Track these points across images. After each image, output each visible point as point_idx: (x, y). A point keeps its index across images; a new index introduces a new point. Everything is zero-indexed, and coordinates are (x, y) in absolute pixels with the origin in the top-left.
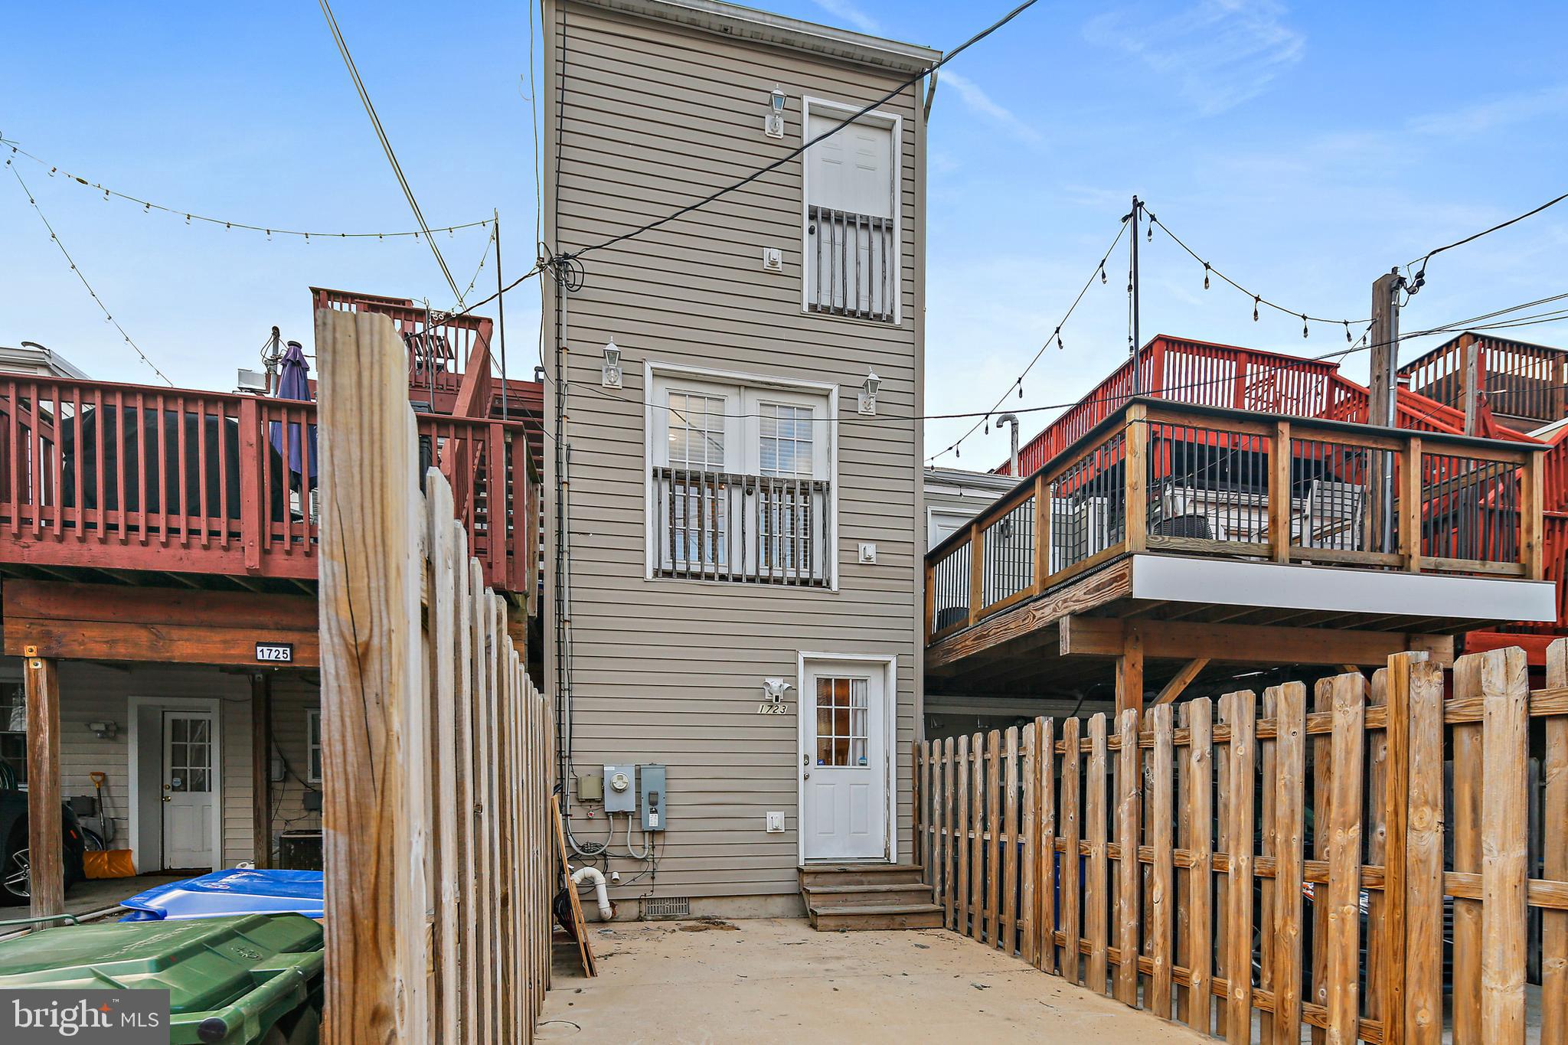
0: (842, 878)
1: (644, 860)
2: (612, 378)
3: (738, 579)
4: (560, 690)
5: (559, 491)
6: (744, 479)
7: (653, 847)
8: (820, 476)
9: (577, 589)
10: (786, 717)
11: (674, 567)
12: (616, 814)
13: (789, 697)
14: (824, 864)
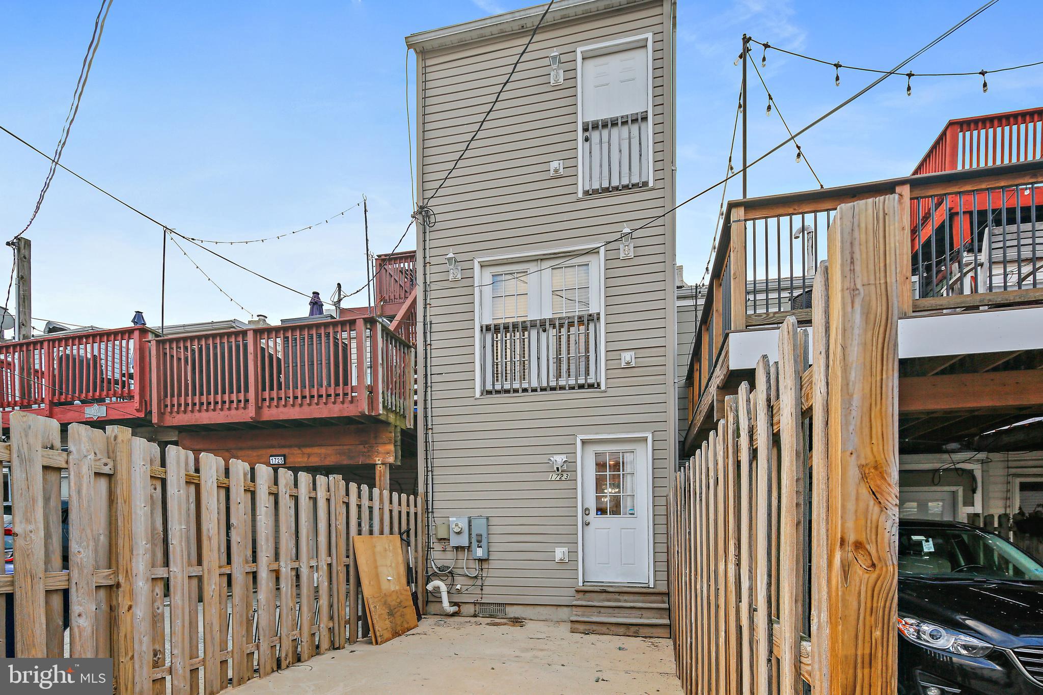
0: (604, 596)
1: (476, 577)
2: (455, 273)
3: (534, 390)
4: (427, 471)
5: (426, 350)
6: (538, 322)
7: (482, 570)
8: (593, 310)
9: (438, 408)
10: (569, 482)
11: (493, 387)
12: (457, 548)
13: (569, 468)
14: (594, 586)
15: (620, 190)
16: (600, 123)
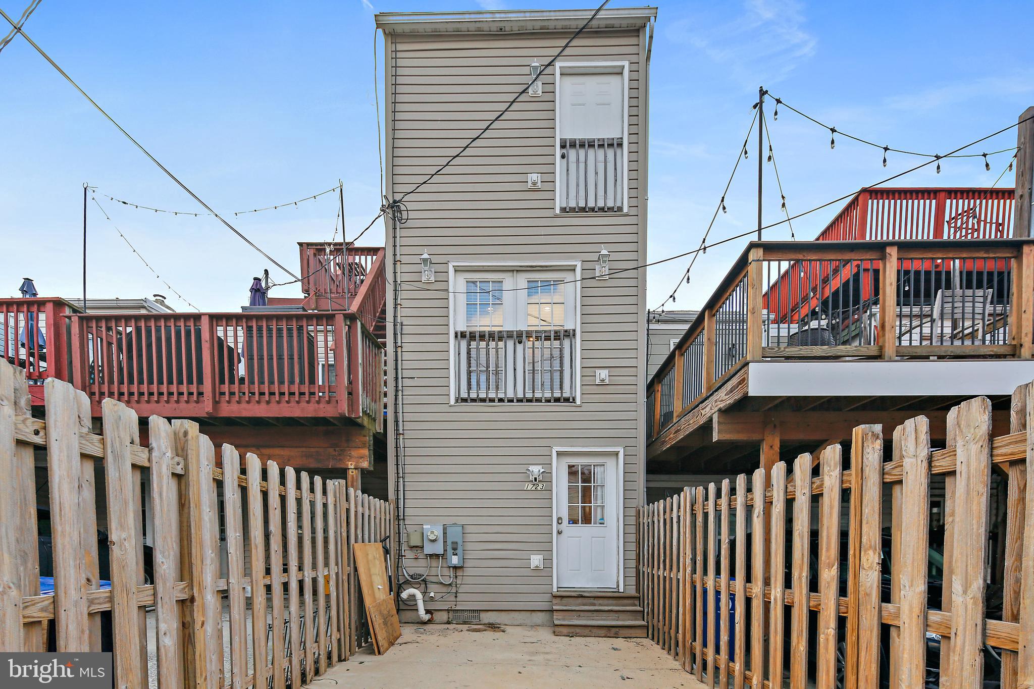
0: (580, 600)
1: (450, 585)
2: (428, 276)
3: (511, 401)
4: (398, 477)
5: (396, 352)
6: (515, 333)
7: (456, 577)
8: (569, 326)
9: (408, 413)
10: (544, 492)
11: (469, 395)
12: (431, 556)
13: (546, 479)
14: (568, 591)
15: (596, 212)
16: (577, 142)
